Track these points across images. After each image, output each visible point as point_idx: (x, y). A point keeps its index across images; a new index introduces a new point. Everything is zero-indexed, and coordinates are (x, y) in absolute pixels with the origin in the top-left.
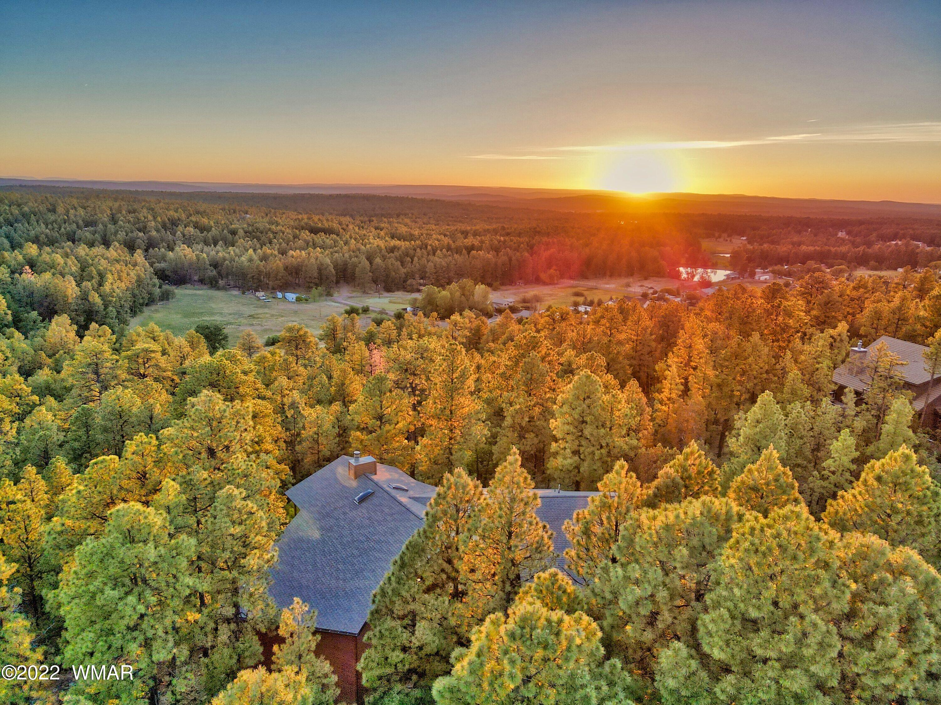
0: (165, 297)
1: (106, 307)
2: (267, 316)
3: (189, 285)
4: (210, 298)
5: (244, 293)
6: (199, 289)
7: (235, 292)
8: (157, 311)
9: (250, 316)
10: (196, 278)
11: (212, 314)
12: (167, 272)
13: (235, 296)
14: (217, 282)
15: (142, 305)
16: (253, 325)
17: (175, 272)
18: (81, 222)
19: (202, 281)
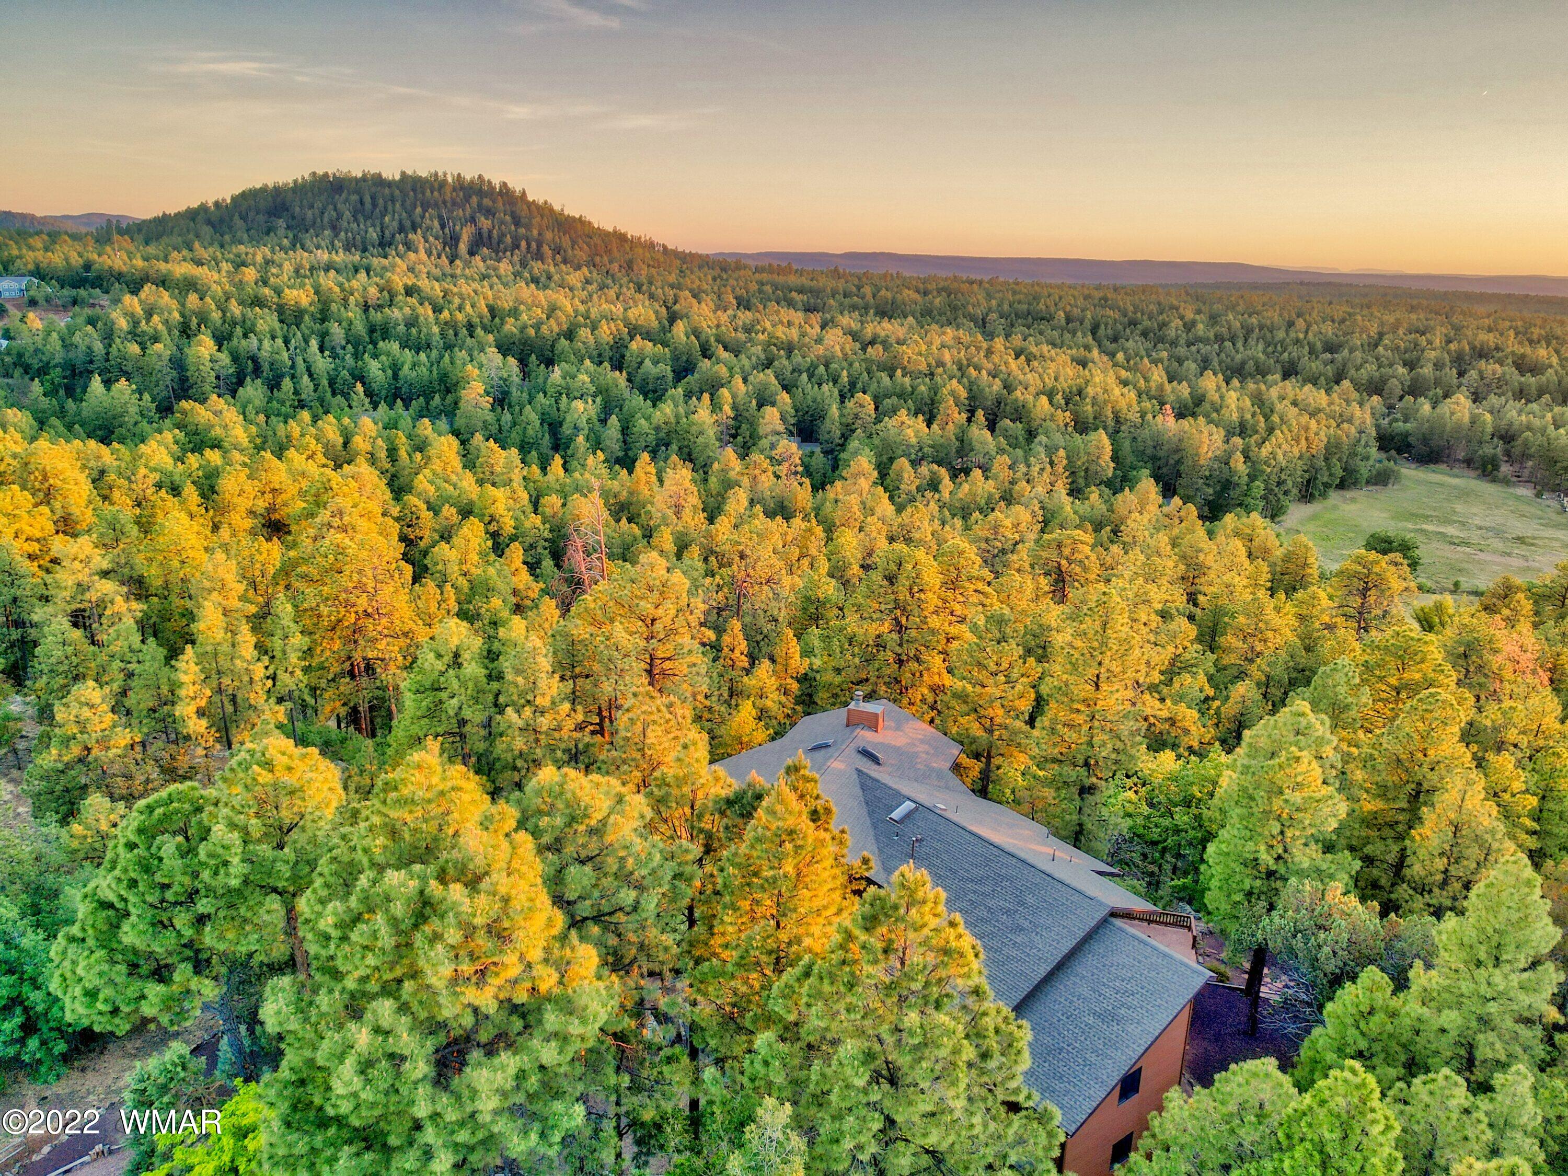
0: (1381, 479)
1: (1252, 478)
2: (1557, 544)
3: (1443, 467)
4: (1464, 495)
5: (1539, 495)
6: (1457, 476)
7: (1525, 492)
8: (1353, 500)
9: (1518, 538)
10: (1461, 455)
11: (1447, 521)
12: (1410, 439)
13: (1518, 498)
14: (1496, 467)
15: (1327, 485)
16: (1509, 555)
17: (1425, 440)
18: (1319, 345)
19: (1469, 462)
